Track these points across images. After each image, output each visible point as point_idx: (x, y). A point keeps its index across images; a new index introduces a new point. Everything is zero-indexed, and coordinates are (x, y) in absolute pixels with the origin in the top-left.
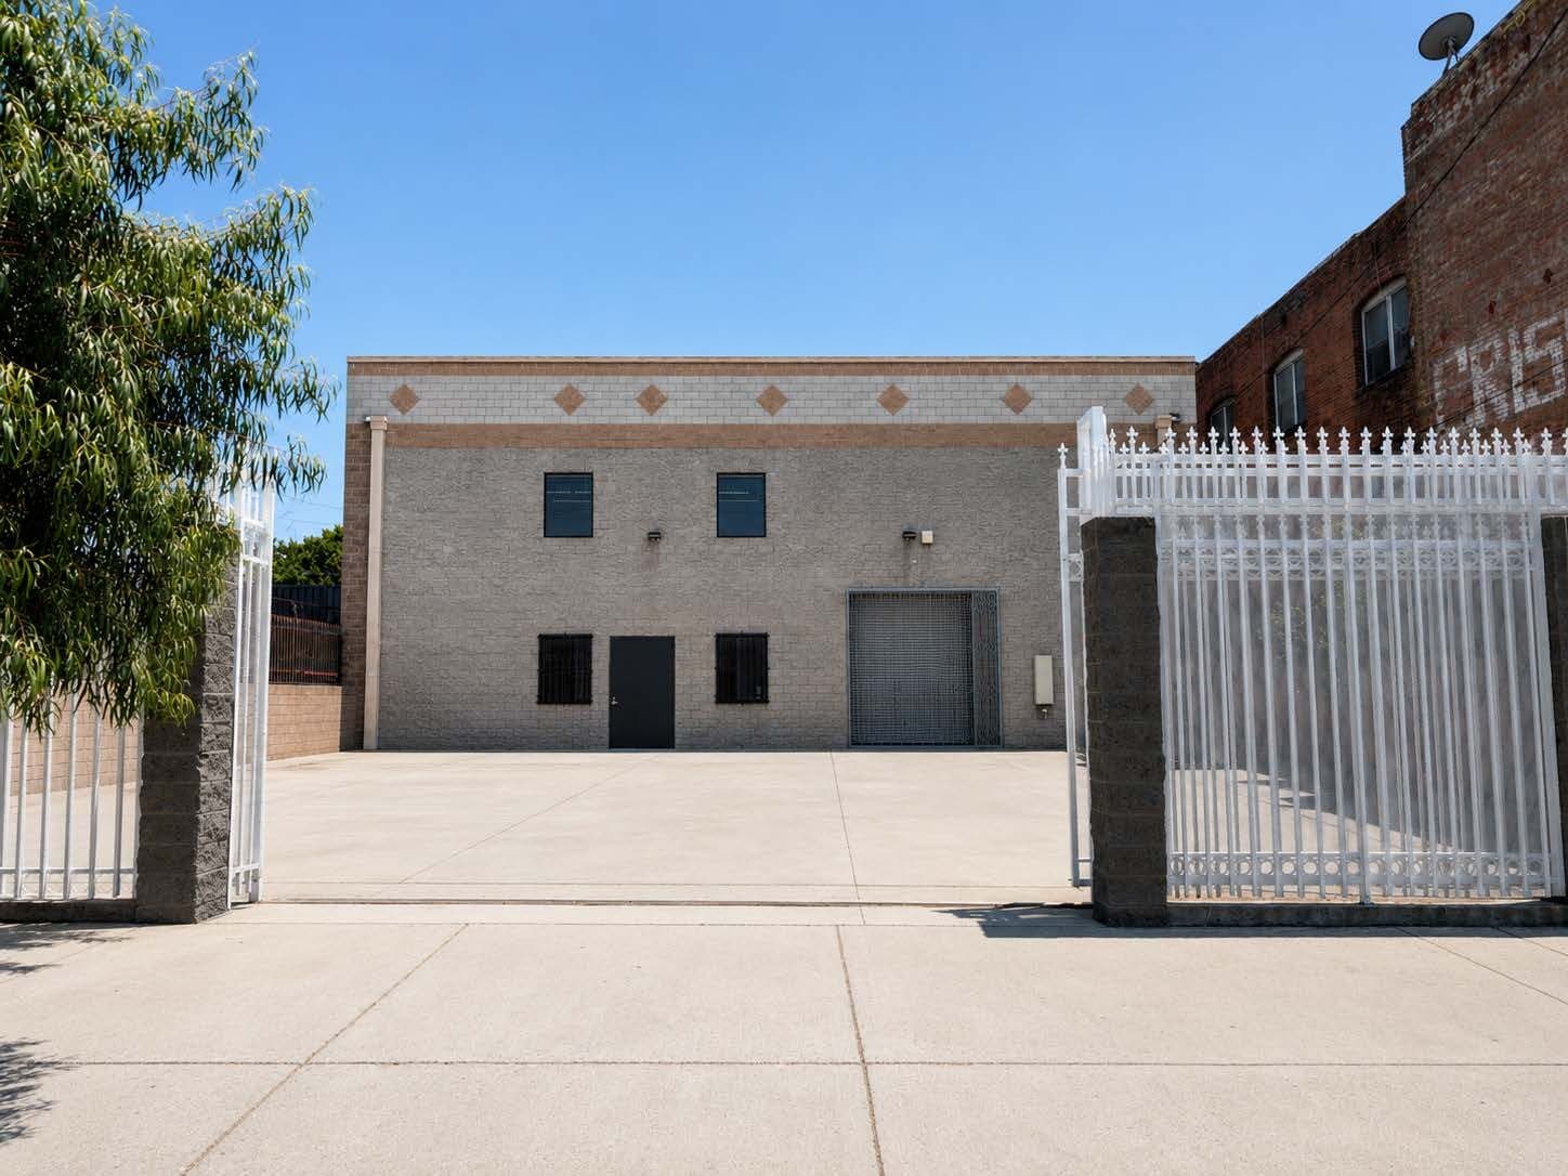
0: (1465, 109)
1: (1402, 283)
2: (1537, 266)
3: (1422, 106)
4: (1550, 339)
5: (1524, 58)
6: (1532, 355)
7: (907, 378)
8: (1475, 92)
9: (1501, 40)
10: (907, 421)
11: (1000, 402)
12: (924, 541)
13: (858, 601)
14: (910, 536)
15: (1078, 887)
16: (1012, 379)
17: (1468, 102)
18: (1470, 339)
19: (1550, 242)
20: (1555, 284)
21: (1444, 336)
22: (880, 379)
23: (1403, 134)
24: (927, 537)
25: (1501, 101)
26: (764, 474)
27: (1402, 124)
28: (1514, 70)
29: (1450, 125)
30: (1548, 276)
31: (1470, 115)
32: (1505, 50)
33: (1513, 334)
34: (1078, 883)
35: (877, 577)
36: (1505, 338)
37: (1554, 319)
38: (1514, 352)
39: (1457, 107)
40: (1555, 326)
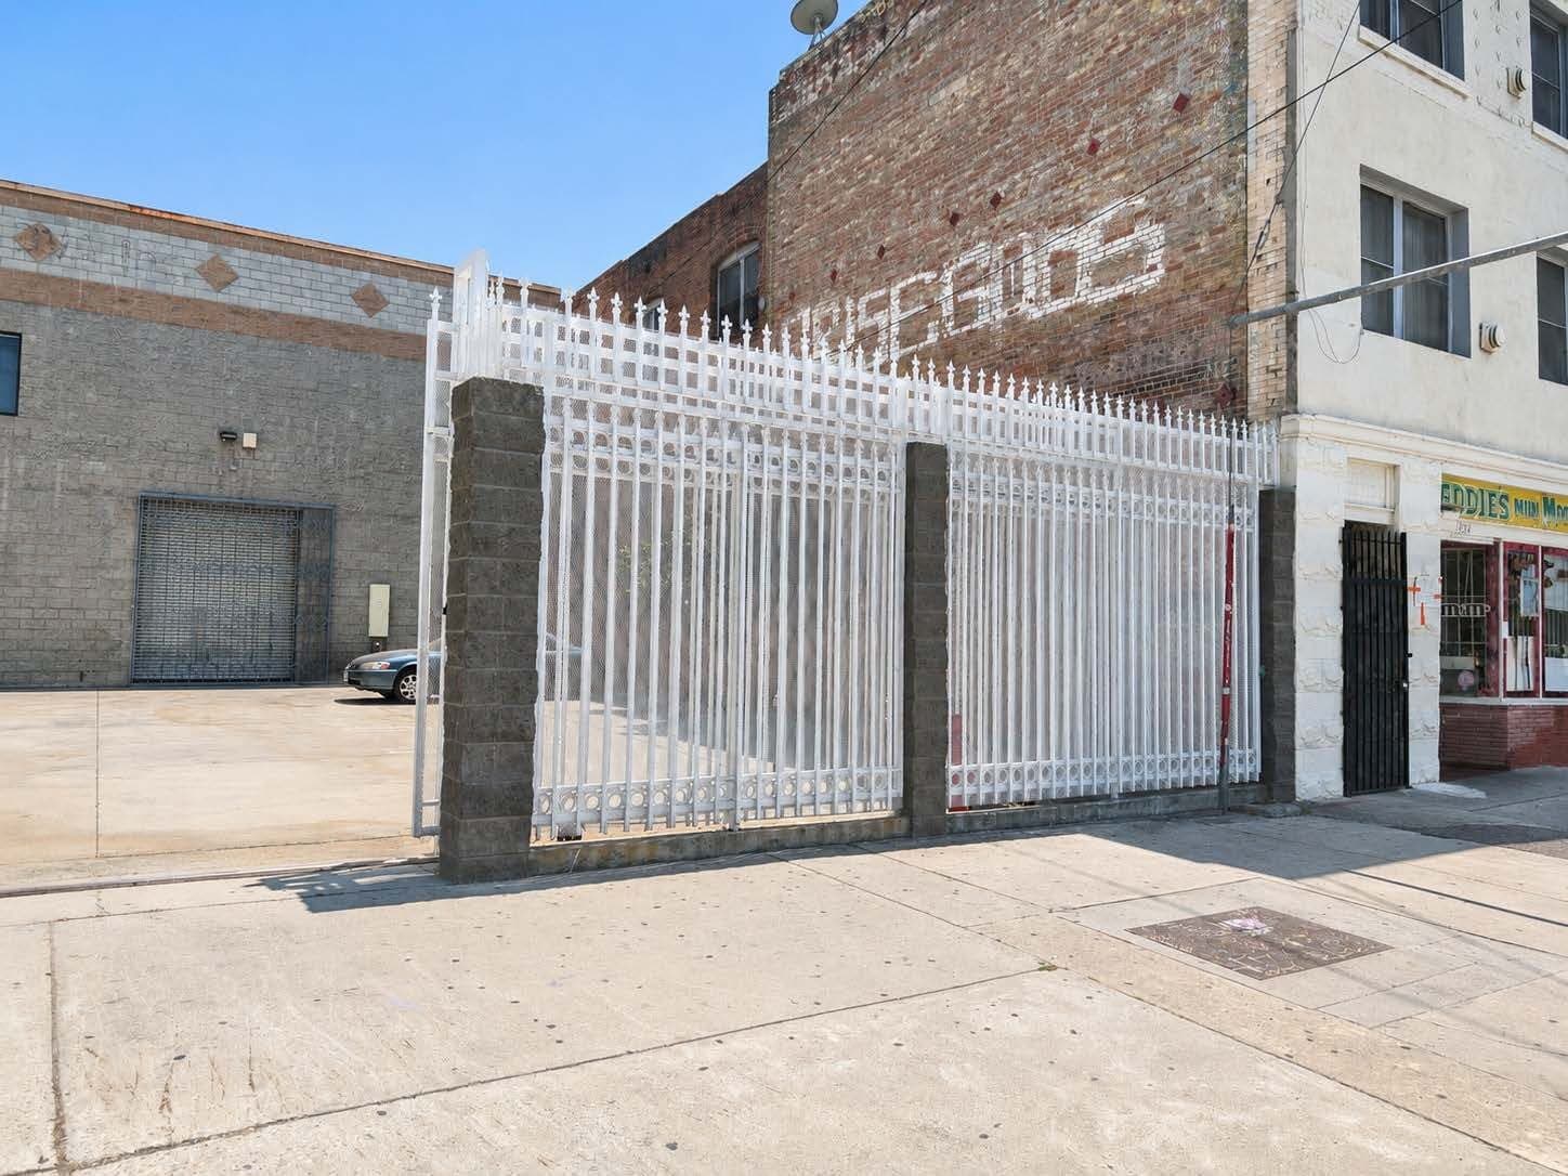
0: (826, 85)
1: (754, 247)
2: (874, 241)
3: (789, 75)
4: (879, 310)
5: (880, 46)
6: (865, 323)
7: (237, 251)
8: (835, 71)
9: (861, 25)
10: (234, 301)
11: (350, 298)
12: (245, 445)
13: (152, 507)
14: (229, 437)
15: (419, 837)
16: (366, 276)
17: (830, 79)
18: (814, 302)
19: (885, 221)
20: (886, 260)
21: (792, 296)
22: (203, 246)
23: (770, 99)
24: (249, 440)
25: (856, 81)
26: (20, 335)
27: (770, 89)
28: (870, 56)
29: (813, 97)
30: (882, 251)
31: (830, 90)
32: (864, 35)
33: (849, 304)
34: (419, 832)
35: (182, 479)
36: (842, 305)
37: (882, 293)
38: (849, 319)
39: (820, 82)
40: (881, 298)
